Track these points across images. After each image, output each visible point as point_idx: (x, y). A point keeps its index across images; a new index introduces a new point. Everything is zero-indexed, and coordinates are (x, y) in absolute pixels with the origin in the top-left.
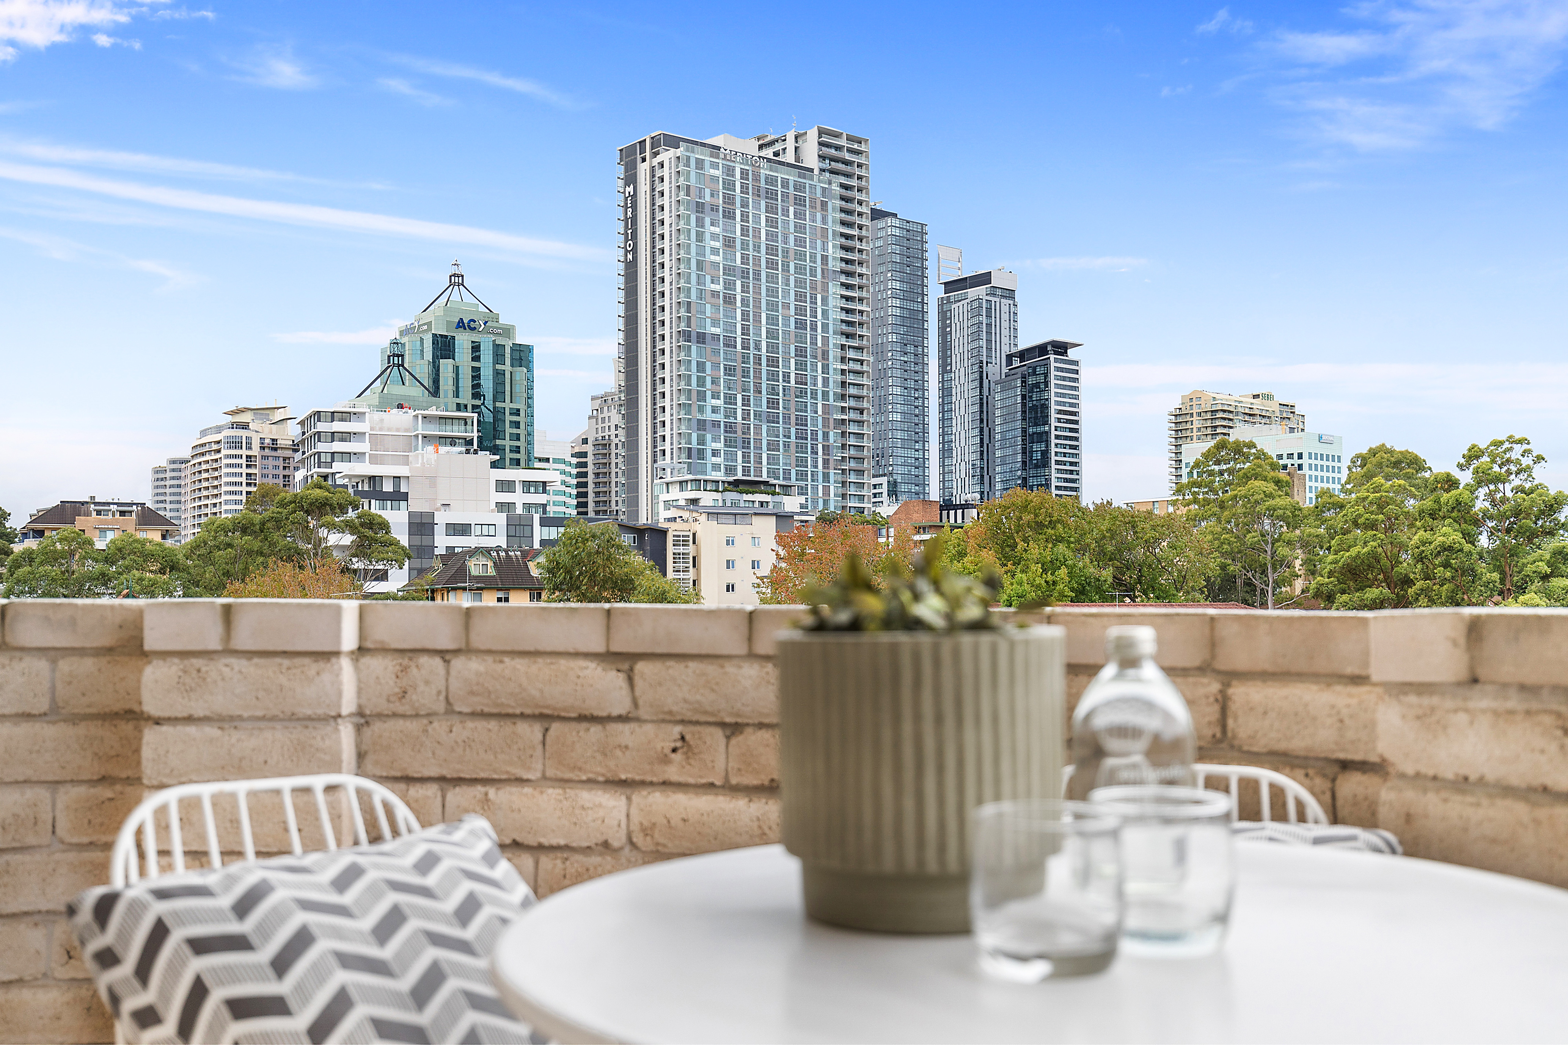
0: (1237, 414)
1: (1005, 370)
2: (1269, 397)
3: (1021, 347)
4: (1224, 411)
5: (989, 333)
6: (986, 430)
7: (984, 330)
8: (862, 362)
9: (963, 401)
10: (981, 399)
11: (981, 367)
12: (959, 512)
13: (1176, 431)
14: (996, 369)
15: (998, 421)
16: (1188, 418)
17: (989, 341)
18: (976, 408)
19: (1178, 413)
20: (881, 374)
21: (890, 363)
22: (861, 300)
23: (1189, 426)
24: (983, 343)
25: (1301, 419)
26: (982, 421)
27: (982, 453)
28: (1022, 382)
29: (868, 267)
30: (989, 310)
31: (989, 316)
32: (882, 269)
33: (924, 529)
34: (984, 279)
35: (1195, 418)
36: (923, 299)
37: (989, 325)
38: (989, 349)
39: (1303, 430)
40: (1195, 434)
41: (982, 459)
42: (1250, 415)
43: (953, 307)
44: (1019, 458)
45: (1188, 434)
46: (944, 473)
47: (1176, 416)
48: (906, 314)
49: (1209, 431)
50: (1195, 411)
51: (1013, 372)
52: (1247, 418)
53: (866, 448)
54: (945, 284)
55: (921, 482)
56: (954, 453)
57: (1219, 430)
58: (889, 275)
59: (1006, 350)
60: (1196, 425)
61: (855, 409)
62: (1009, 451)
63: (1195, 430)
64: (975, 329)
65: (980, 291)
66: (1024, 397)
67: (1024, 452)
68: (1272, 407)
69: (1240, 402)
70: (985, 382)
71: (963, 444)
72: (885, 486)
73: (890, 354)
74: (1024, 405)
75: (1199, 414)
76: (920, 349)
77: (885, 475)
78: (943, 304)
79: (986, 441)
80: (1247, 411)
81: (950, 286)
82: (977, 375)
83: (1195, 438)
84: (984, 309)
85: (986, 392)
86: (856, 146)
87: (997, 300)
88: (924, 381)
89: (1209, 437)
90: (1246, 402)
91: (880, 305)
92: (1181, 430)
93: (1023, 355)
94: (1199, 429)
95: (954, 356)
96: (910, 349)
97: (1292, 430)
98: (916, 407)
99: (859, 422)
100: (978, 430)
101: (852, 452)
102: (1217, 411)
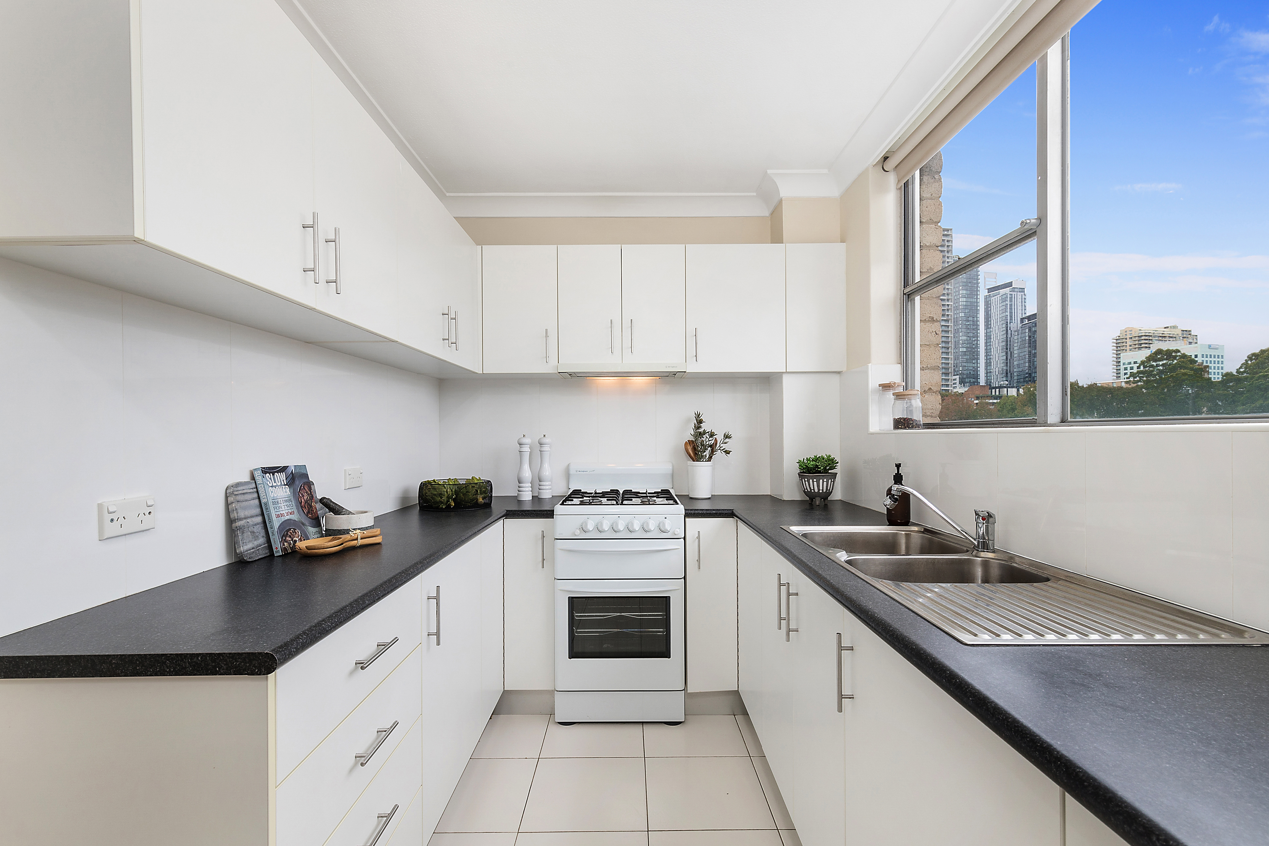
0: (1155, 337)
1: (1020, 325)
2: (1175, 327)
3: (1027, 315)
4: (1146, 336)
5: (1011, 309)
6: (1009, 353)
7: (1009, 307)
8: (948, 326)
9: (997, 341)
10: (1007, 339)
11: (1007, 325)
12: (997, 390)
13: (1117, 347)
14: (1016, 325)
15: (1015, 348)
16: (1124, 340)
17: (1011, 313)
18: (1004, 343)
19: (1118, 338)
20: (956, 331)
21: (960, 326)
22: (948, 300)
23: (1124, 344)
24: (1008, 314)
25: (1195, 337)
26: (1007, 349)
27: (1007, 363)
28: (1029, 330)
29: (951, 285)
30: (1011, 298)
31: (1011, 301)
32: (957, 285)
33: (981, 397)
34: (1010, 284)
35: (1128, 340)
36: (977, 297)
37: (1011, 305)
38: (1011, 316)
39: (1196, 343)
40: (1128, 348)
41: (1007, 366)
42: (1163, 337)
43: (992, 299)
44: (1027, 365)
45: (1124, 348)
46: (987, 373)
47: (1117, 340)
48: (969, 304)
49: (1137, 346)
50: (1128, 337)
51: (1024, 326)
52: (1160, 339)
53: (950, 364)
54: (988, 289)
55: (976, 377)
56: (992, 364)
57: (1143, 346)
58: (961, 288)
59: (1020, 316)
60: (1128, 344)
61: (944, 347)
62: (1022, 362)
63: (1128, 346)
64: (1004, 307)
65: (1007, 290)
66: (1030, 337)
67: (1029, 361)
68: (1178, 332)
69: (1156, 331)
70: (1009, 331)
71: (997, 360)
72: (958, 380)
73: (961, 322)
74: (1030, 340)
75: (1131, 338)
76: (975, 319)
77: (957, 375)
78: (987, 298)
79: (1009, 357)
80: (1161, 335)
81: (990, 290)
82: (1005, 329)
83: (1128, 350)
84: (1009, 298)
85: (1009, 336)
86: (946, 233)
87: (1016, 293)
88: (977, 333)
89: (1137, 349)
90: (1161, 331)
91: (957, 301)
92: (1119, 347)
93: (1029, 318)
94: (1130, 346)
95: (992, 321)
96: (971, 319)
97: (1190, 343)
98: (974, 345)
99: (946, 353)
100: (1004, 354)
101: (943, 366)
102: (1142, 336)
